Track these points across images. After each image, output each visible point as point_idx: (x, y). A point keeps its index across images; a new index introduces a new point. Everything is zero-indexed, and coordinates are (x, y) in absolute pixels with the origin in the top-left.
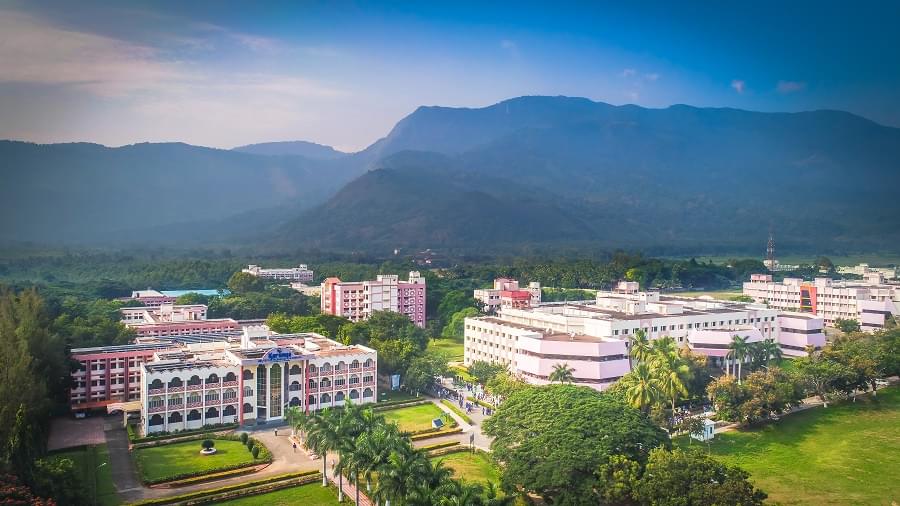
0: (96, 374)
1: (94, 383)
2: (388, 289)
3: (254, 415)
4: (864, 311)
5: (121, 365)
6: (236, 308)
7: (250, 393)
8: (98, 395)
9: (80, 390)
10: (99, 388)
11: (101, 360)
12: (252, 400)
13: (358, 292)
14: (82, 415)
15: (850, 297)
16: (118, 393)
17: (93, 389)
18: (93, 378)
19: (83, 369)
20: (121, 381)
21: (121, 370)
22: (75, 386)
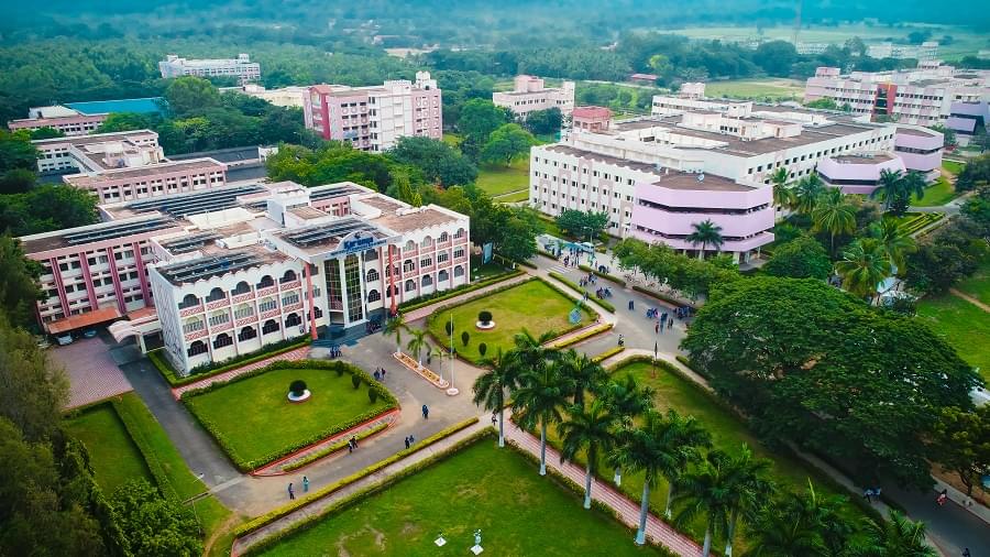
0: (69, 277)
1: (70, 289)
2: (397, 100)
3: (324, 321)
4: (953, 115)
5: (104, 259)
6: (197, 134)
7: (317, 293)
8: (80, 305)
9: (53, 301)
10: (76, 295)
11: (71, 256)
12: (322, 302)
13: (358, 105)
14: (68, 339)
15: (936, 98)
16: (106, 298)
17: (70, 297)
18: (66, 283)
19: (49, 271)
20: (108, 281)
21: (105, 266)
22: (44, 297)
